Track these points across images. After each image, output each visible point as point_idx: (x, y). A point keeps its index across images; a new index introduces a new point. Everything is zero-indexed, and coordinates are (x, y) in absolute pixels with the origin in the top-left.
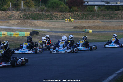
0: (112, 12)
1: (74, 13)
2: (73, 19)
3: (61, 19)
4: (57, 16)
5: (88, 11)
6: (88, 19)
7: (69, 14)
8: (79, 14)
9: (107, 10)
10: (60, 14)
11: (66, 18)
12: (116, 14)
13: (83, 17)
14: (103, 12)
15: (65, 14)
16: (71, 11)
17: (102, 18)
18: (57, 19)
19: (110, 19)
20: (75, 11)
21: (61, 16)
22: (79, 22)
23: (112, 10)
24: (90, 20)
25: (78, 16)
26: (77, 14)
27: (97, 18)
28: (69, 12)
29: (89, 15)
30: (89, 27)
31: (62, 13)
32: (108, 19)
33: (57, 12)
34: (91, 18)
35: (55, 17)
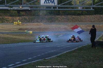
0: (53, 16)
1: (22, 17)
2: (20, 22)
3: (11, 22)
4: (7, 19)
5: (33, 15)
6: (33, 22)
7: (18, 18)
8: (26, 18)
9: (50, 15)
10: (10, 18)
11: (15, 21)
12: (57, 18)
13: (30, 21)
14: (46, 16)
15: (14, 18)
16: (19, 16)
17: (45, 21)
18: (7, 22)
19: (52, 22)
20: (23, 15)
21: (11, 20)
22: (25, 25)
23: (54, 15)
24: (36, 22)
25: (25, 19)
26: (25, 18)
27: (41, 21)
28: (18, 16)
29: (35, 19)
30: (31, 29)
31: (12, 17)
32: (51, 22)
33: (8, 16)
34: (36, 21)
35: (6, 20)
